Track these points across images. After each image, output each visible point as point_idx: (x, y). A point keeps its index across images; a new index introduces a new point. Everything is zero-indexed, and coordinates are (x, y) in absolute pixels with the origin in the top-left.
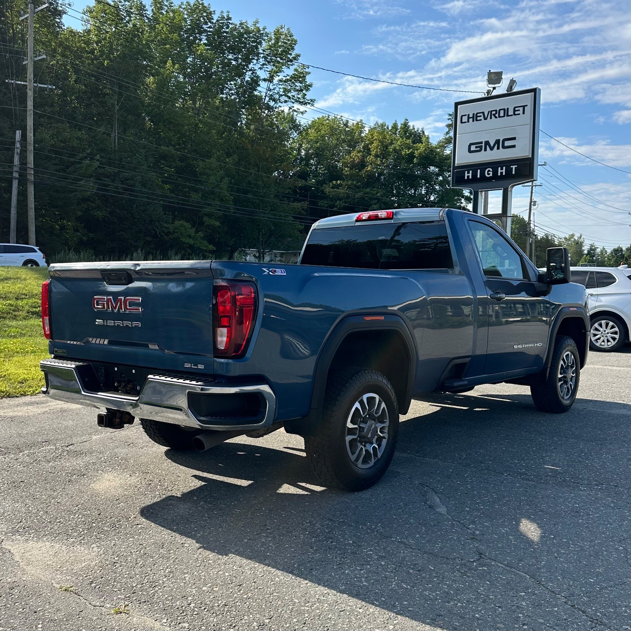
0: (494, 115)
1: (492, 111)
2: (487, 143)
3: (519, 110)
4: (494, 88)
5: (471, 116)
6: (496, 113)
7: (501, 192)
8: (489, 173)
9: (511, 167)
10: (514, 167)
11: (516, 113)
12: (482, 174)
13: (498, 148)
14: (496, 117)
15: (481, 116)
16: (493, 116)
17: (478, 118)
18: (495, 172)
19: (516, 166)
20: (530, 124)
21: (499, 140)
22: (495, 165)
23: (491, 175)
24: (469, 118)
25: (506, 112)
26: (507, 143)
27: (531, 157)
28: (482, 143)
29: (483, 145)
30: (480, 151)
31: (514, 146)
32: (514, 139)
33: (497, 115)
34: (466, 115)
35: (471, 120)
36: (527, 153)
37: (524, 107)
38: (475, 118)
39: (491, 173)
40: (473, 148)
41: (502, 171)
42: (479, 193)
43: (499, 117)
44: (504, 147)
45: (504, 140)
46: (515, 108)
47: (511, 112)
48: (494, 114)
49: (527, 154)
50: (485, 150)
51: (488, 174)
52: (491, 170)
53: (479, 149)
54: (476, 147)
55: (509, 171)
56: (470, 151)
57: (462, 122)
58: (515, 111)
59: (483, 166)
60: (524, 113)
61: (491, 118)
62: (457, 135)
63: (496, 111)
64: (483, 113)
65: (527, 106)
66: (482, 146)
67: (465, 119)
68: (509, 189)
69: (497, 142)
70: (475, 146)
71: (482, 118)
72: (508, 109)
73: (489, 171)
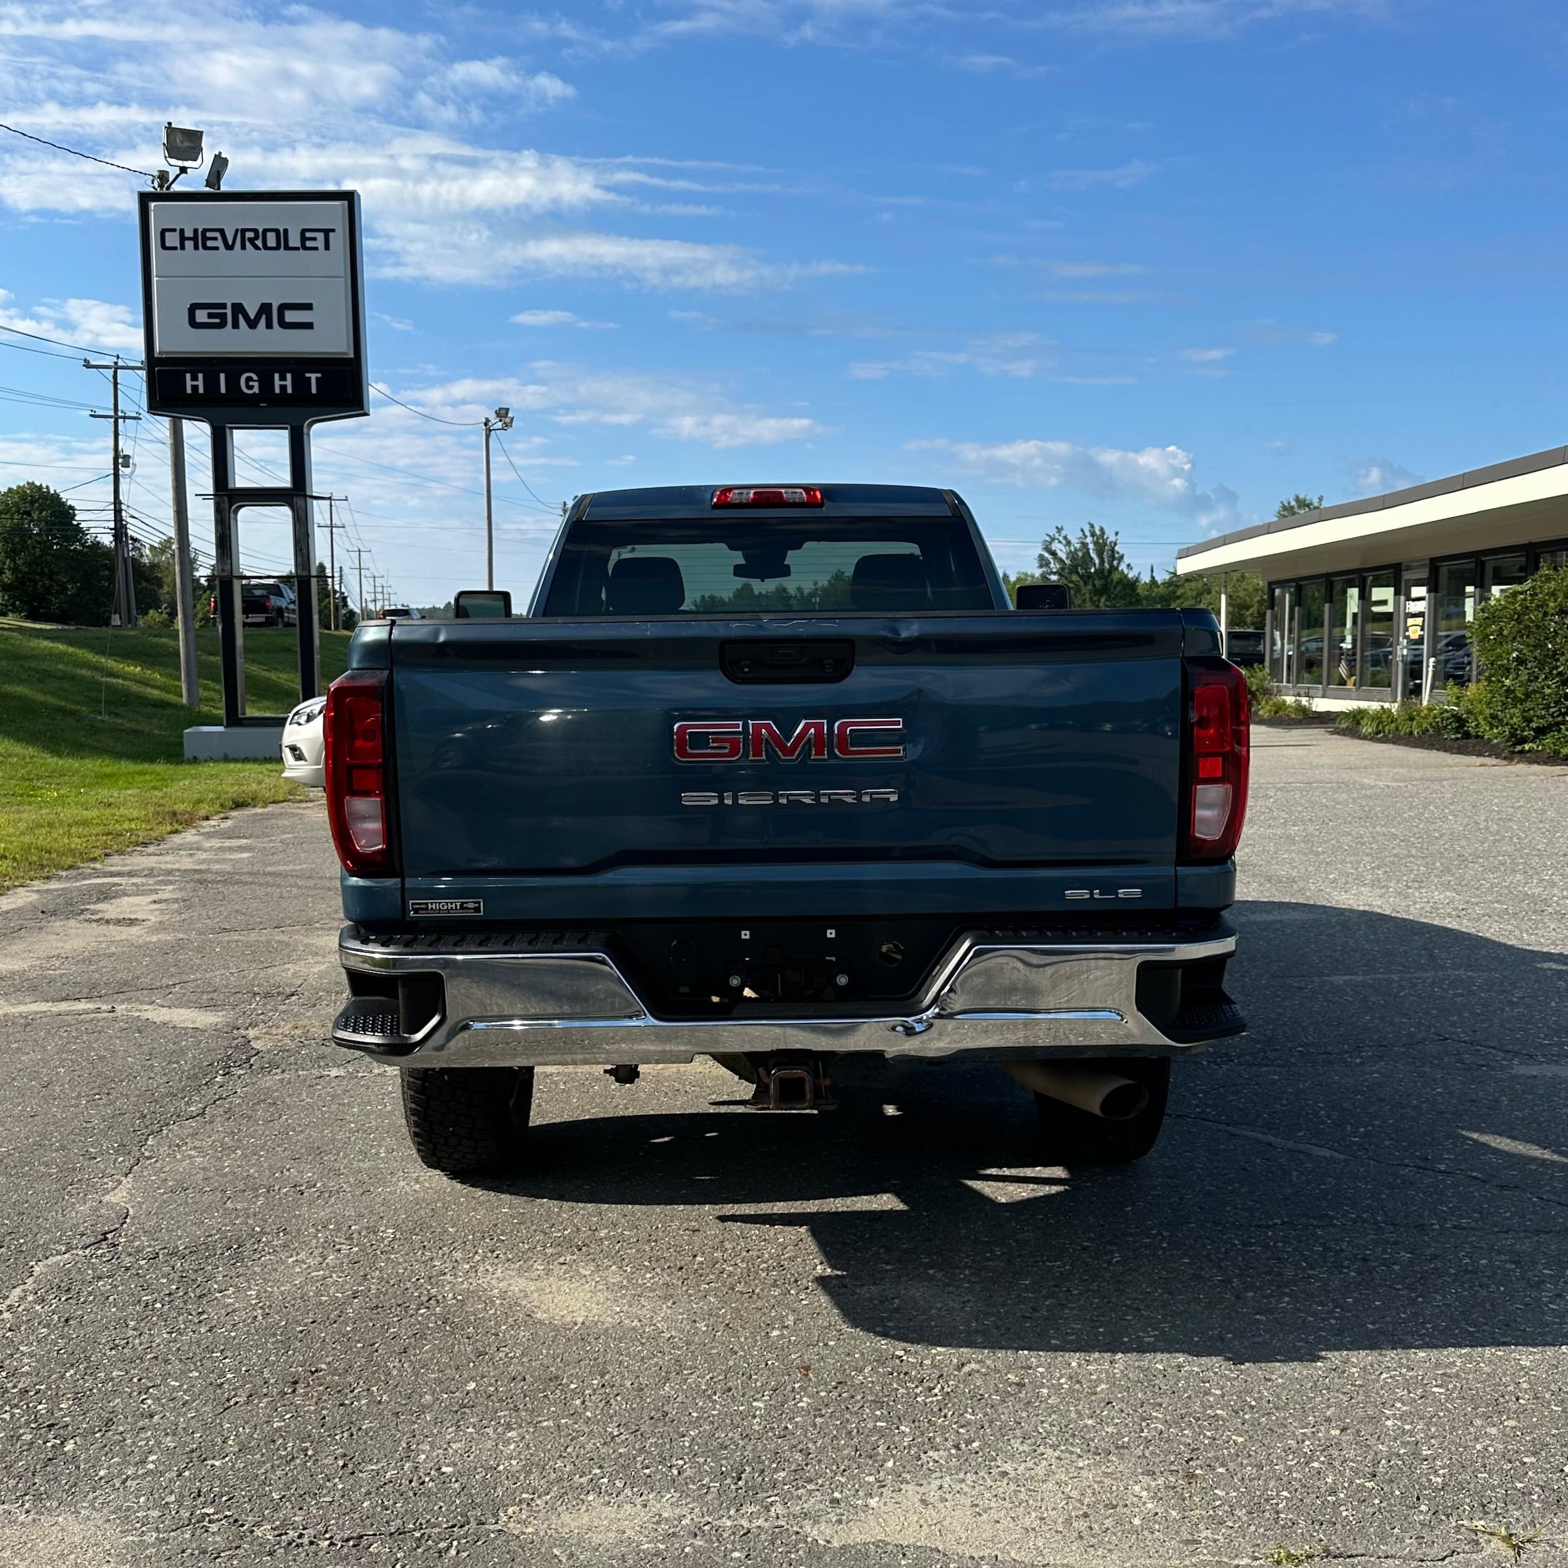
0: (252, 241)
1: (244, 231)
2: (238, 309)
3: (314, 239)
4: (183, 170)
5: (189, 233)
6: (256, 237)
7: (284, 435)
8: (251, 383)
9: (307, 375)
10: (313, 377)
11: (309, 244)
12: (233, 383)
13: (269, 325)
14: (256, 248)
15: (215, 239)
16: (248, 244)
17: (209, 244)
18: (266, 383)
19: (319, 375)
20: (345, 277)
21: (270, 305)
22: (266, 366)
23: (256, 390)
24: (183, 238)
25: (283, 238)
26: (291, 316)
27: (352, 356)
28: (224, 306)
29: (229, 311)
30: (222, 325)
31: (309, 326)
32: (308, 307)
33: (259, 243)
34: (174, 230)
35: (189, 244)
36: (340, 346)
37: (327, 232)
38: (201, 240)
39: (256, 384)
40: (201, 316)
41: (282, 383)
42: (228, 431)
43: (266, 247)
44: (284, 325)
45: (283, 308)
46: (304, 231)
47: (295, 241)
48: (251, 238)
49: (343, 349)
50: (236, 325)
51: (251, 388)
52: (255, 377)
53: (218, 321)
54: (210, 316)
55: (301, 383)
56: (193, 324)
57: (164, 246)
58: (304, 239)
59: (235, 365)
60: (327, 248)
61: (243, 247)
62: (155, 279)
63: (256, 231)
64: (222, 232)
65: (333, 230)
66: (225, 314)
67: (172, 239)
68: (305, 430)
69: (265, 309)
70: (207, 311)
71: (219, 243)
72: (286, 231)
73: (249, 379)
